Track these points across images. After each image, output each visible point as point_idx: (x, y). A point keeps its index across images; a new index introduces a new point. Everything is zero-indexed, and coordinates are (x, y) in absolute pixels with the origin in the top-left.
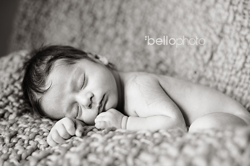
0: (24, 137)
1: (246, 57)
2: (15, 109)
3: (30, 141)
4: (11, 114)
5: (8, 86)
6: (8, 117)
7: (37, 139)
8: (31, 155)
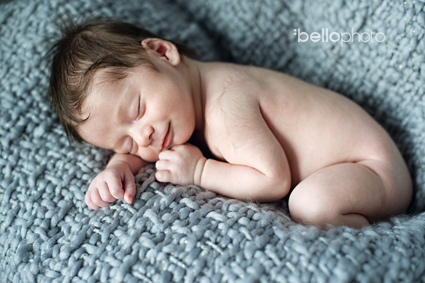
0: (54, 181)
1: (418, 42)
2: (42, 116)
3: (63, 190)
4: (37, 125)
5: (30, 71)
6: (33, 131)
8: (63, 219)
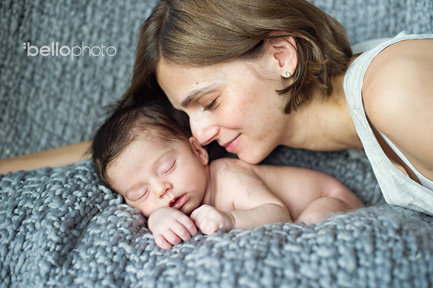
7: (121, 245)
